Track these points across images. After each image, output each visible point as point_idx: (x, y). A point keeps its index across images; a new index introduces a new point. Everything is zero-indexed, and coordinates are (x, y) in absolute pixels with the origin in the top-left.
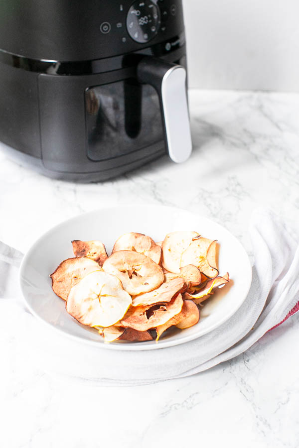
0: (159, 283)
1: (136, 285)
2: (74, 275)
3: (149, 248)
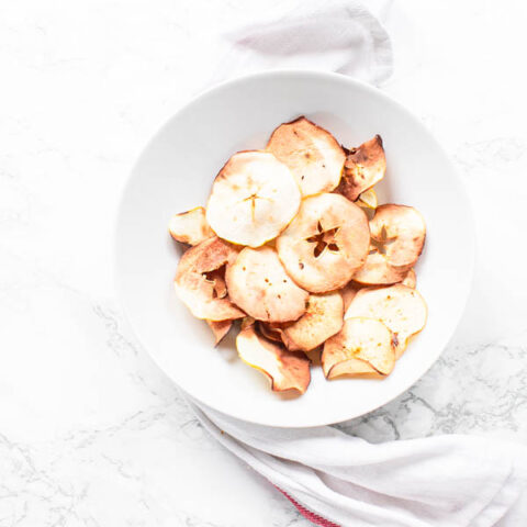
0: (305, 286)
1: (297, 249)
2: (311, 152)
3: (390, 263)
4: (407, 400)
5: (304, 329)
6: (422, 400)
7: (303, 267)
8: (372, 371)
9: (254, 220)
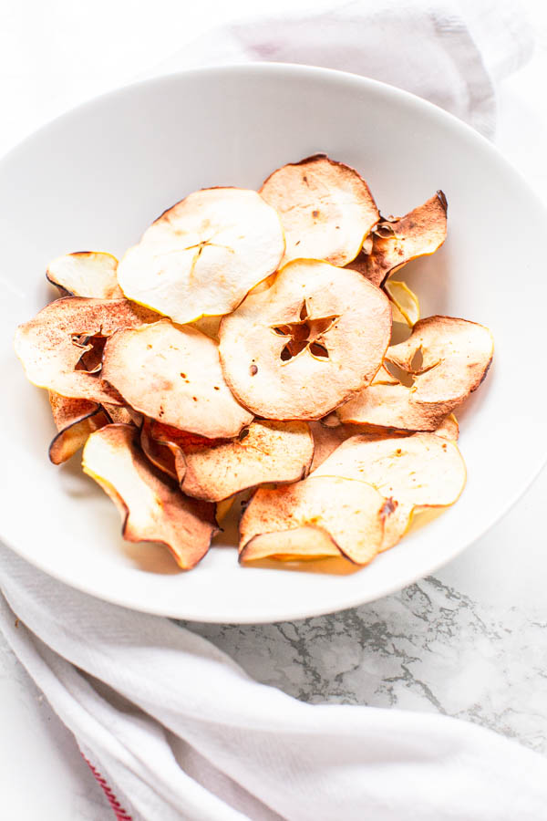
1: (254, 341)
4: (396, 679)
5: (224, 463)
6: (424, 687)
7: (255, 373)
8: (337, 553)
9: (191, 276)
